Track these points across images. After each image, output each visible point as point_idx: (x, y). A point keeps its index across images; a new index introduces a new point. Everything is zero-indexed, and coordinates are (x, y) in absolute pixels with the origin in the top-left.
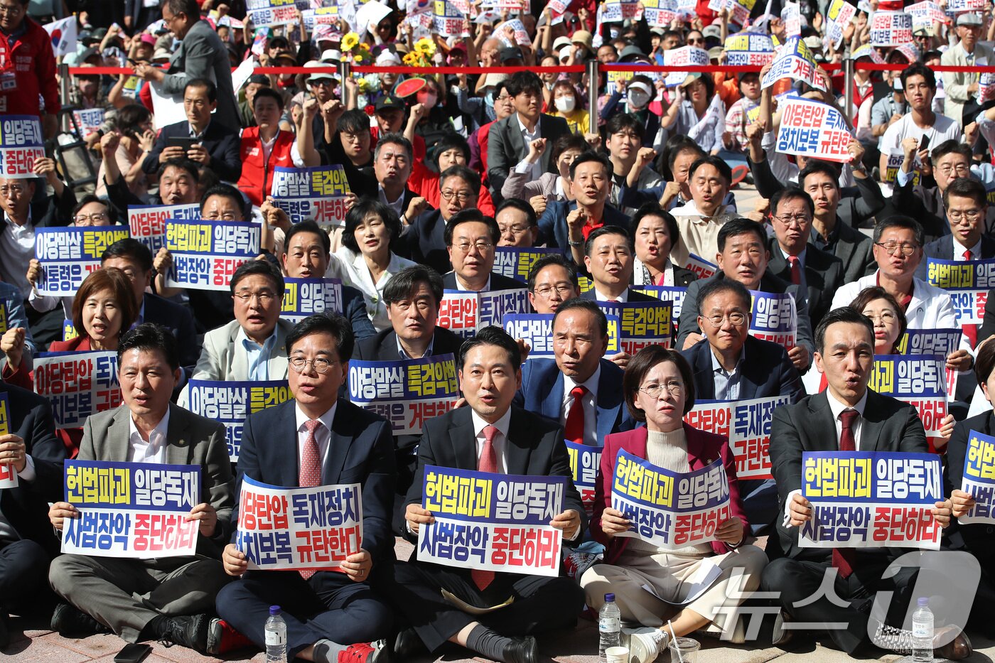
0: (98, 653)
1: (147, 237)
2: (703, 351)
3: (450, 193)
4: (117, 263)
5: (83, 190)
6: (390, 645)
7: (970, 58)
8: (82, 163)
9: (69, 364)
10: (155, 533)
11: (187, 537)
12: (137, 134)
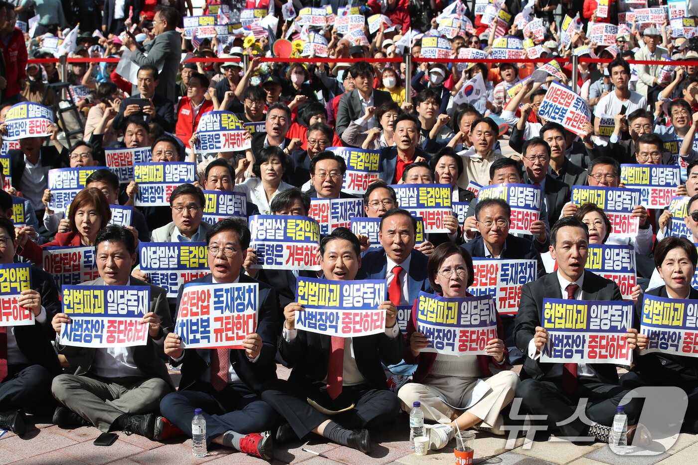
0: (83, 439)
1: (118, 168)
2: (479, 244)
3: (314, 141)
4: (97, 185)
5: (75, 138)
6: (273, 434)
7: (652, 56)
8: (75, 120)
9: (66, 255)
10: (120, 332)
11: (141, 334)
12: (109, 101)
